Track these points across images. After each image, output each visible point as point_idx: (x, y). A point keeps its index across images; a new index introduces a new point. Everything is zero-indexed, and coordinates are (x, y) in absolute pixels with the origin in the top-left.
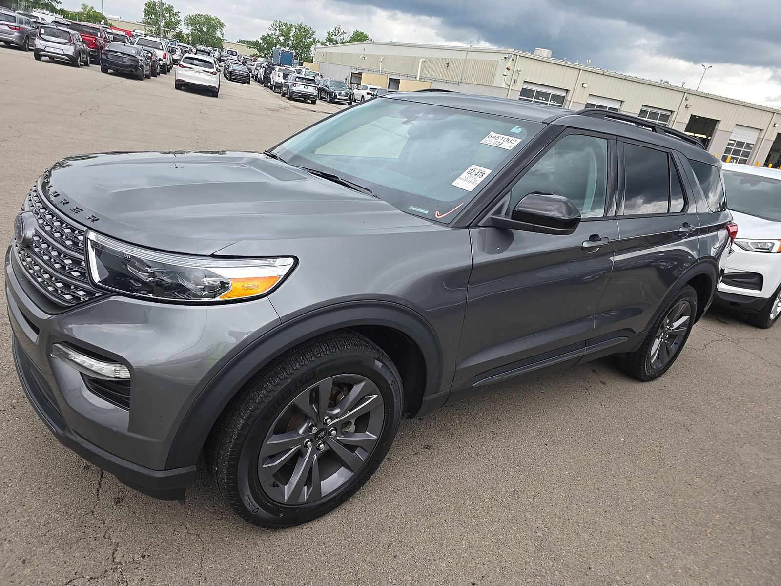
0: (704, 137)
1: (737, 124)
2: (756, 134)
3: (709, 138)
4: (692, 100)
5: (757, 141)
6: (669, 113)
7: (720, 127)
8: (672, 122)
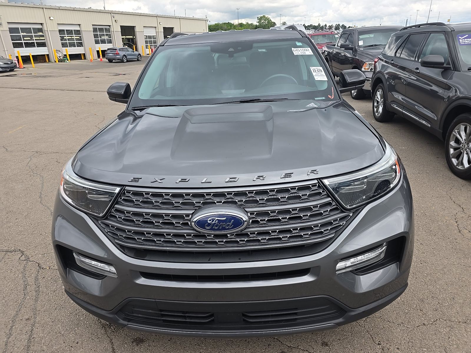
0: (132, 37)
1: (144, 27)
2: (154, 30)
3: (134, 37)
4: (117, 17)
5: (156, 34)
6: (108, 27)
7: (137, 29)
8: (113, 32)
